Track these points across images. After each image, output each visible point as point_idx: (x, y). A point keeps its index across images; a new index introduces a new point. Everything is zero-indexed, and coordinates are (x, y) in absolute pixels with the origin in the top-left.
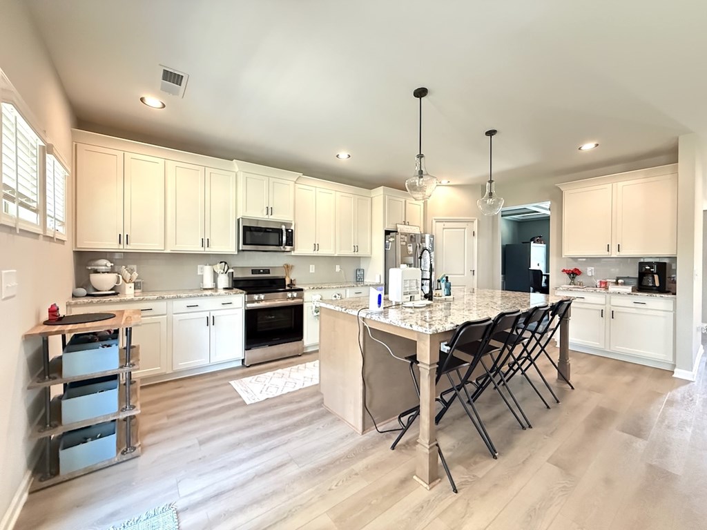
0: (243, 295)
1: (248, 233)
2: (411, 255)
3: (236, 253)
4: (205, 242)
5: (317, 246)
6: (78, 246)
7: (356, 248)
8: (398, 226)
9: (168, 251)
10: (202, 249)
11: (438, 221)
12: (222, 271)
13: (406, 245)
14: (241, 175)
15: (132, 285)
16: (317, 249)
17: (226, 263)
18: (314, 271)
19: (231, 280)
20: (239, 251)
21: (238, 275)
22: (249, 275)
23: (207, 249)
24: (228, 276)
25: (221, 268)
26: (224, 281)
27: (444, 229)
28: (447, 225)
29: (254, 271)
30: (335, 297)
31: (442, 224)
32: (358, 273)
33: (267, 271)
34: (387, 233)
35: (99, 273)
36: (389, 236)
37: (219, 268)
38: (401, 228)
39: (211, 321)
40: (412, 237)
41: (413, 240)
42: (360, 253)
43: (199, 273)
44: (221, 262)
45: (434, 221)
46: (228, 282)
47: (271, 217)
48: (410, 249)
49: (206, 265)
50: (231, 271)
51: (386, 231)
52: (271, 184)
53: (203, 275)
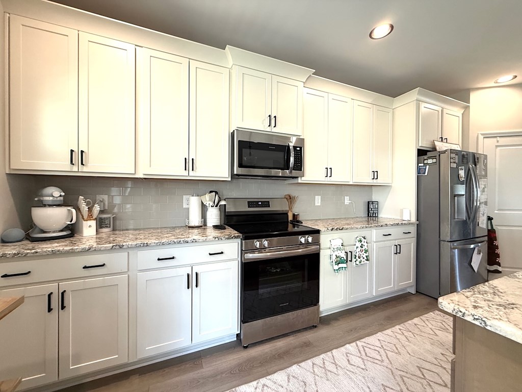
0: (239, 240)
1: (245, 151)
2: (462, 183)
3: (230, 179)
4: (189, 163)
5: (329, 170)
6: (12, 167)
7: (375, 175)
8: (436, 143)
9: (140, 175)
10: (186, 173)
11: (487, 137)
12: (212, 204)
13: (457, 168)
14: (236, 71)
15: (93, 223)
16: (329, 175)
17: (216, 193)
18: (319, 204)
19: (223, 214)
20: (233, 176)
21: (230, 209)
22: (244, 208)
23: (191, 173)
24: (220, 209)
25: (210, 200)
26: (213, 217)
27: (497, 146)
28: (502, 141)
29: (251, 204)
30: (361, 241)
31: (495, 140)
32: (371, 206)
33: (266, 204)
34: (421, 153)
35: (45, 206)
36: (425, 157)
37: (208, 199)
38: (440, 146)
39: (193, 281)
40: (463, 156)
41: (465, 161)
42: (380, 181)
43: (185, 206)
44: (211, 192)
45: (481, 137)
46: (218, 217)
47: (274, 130)
48: (462, 173)
49: (193, 196)
50: (223, 203)
51: (419, 151)
52: (275, 86)
53: (188, 209)
